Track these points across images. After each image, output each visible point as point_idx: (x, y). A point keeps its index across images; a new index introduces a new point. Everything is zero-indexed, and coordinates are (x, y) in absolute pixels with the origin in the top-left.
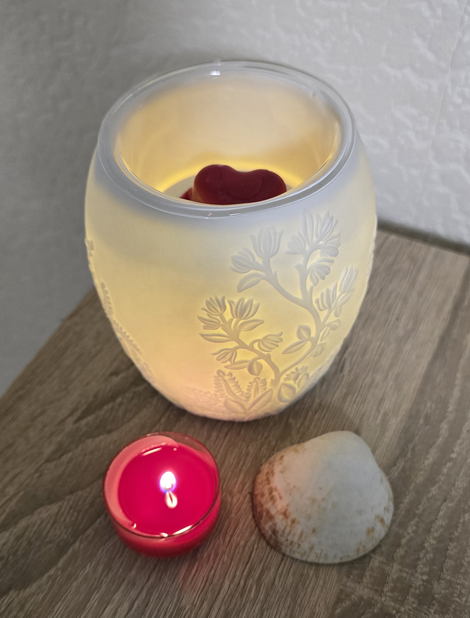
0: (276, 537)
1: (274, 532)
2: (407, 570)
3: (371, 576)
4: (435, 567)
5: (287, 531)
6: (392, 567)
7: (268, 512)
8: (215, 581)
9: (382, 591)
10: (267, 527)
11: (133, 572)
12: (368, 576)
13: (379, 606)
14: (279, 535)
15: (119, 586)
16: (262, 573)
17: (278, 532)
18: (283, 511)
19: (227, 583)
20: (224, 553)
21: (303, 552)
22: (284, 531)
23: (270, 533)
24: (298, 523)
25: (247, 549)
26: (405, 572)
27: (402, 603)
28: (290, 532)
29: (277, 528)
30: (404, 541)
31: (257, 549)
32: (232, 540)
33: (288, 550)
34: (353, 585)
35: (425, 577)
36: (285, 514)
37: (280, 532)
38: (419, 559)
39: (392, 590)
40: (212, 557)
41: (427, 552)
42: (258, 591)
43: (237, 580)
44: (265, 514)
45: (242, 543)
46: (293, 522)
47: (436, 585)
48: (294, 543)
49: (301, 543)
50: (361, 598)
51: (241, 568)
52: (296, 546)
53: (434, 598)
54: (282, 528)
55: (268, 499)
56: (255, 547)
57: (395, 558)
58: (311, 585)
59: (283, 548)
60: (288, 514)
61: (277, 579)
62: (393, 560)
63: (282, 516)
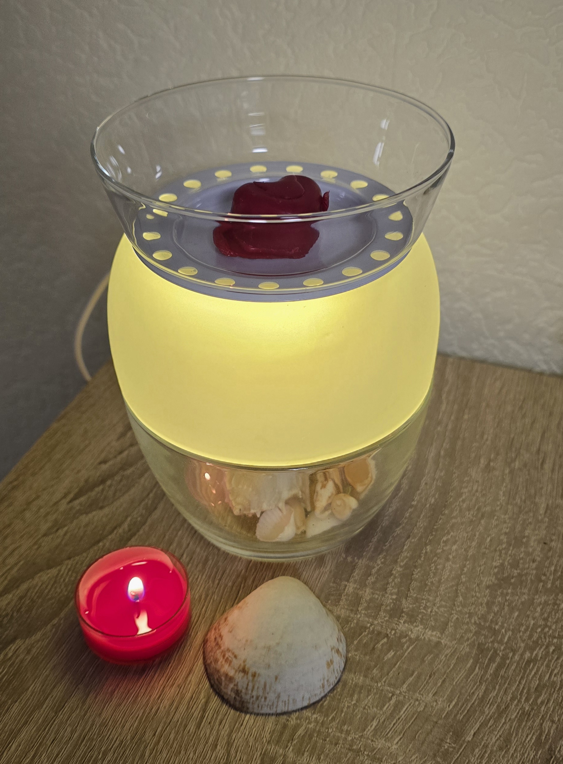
0: (241, 697)
1: (238, 693)
5: (250, 687)
7: (227, 675)
10: (229, 691)
14: (243, 694)
17: (241, 691)
18: (241, 668)
21: (270, 704)
22: (247, 689)
23: (233, 695)
24: (259, 675)
28: (253, 687)
29: (240, 688)
33: (256, 706)
36: (244, 671)
37: (244, 691)
44: (223, 678)
46: (254, 675)
49: (267, 695)
52: (263, 700)
54: (245, 686)
55: (224, 662)
59: (250, 706)
63: (241, 674)
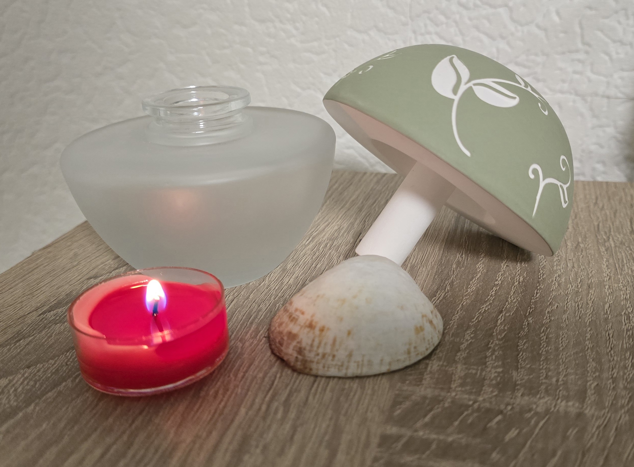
0: (304, 356)
1: (300, 351)
2: (475, 367)
3: (431, 378)
4: (509, 360)
5: (316, 343)
6: (457, 368)
7: (290, 333)
8: (226, 411)
9: (450, 388)
10: (290, 350)
11: (111, 420)
12: (428, 379)
13: (449, 400)
14: (306, 353)
15: (89, 435)
16: (290, 395)
17: (305, 349)
18: (308, 323)
19: (243, 411)
20: (236, 386)
21: (339, 363)
22: (312, 346)
23: (295, 355)
24: (328, 329)
25: (267, 379)
26: (474, 369)
27: (478, 393)
28: (320, 343)
29: (304, 345)
30: (463, 347)
31: (280, 377)
32: (247, 375)
33: (321, 366)
34: (411, 388)
35: (500, 370)
36: (311, 326)
37: (308, 348)
38: (486, 357)
39: (462, 385)
40: (221, 392)
41: (494, 351)
42: (286, 412)
43: (256, 406)
44: (285, 338)
45: (261, 375)
46: (322, 330)
47: (515, 374)
48: (327, 356)
49: (336, 353)
50: (424, 398)
51: (260, 395)
52: (330, 358)
53: (516, 385)
54: (310, 342)
55: (289, 323)
56: (278, 376)
57: (458, 360)
58: (357, 397)
59: (314, 366)
60: (314, 323)
61: (311, 398)
62: (455, 362)
63: (307, 330)
